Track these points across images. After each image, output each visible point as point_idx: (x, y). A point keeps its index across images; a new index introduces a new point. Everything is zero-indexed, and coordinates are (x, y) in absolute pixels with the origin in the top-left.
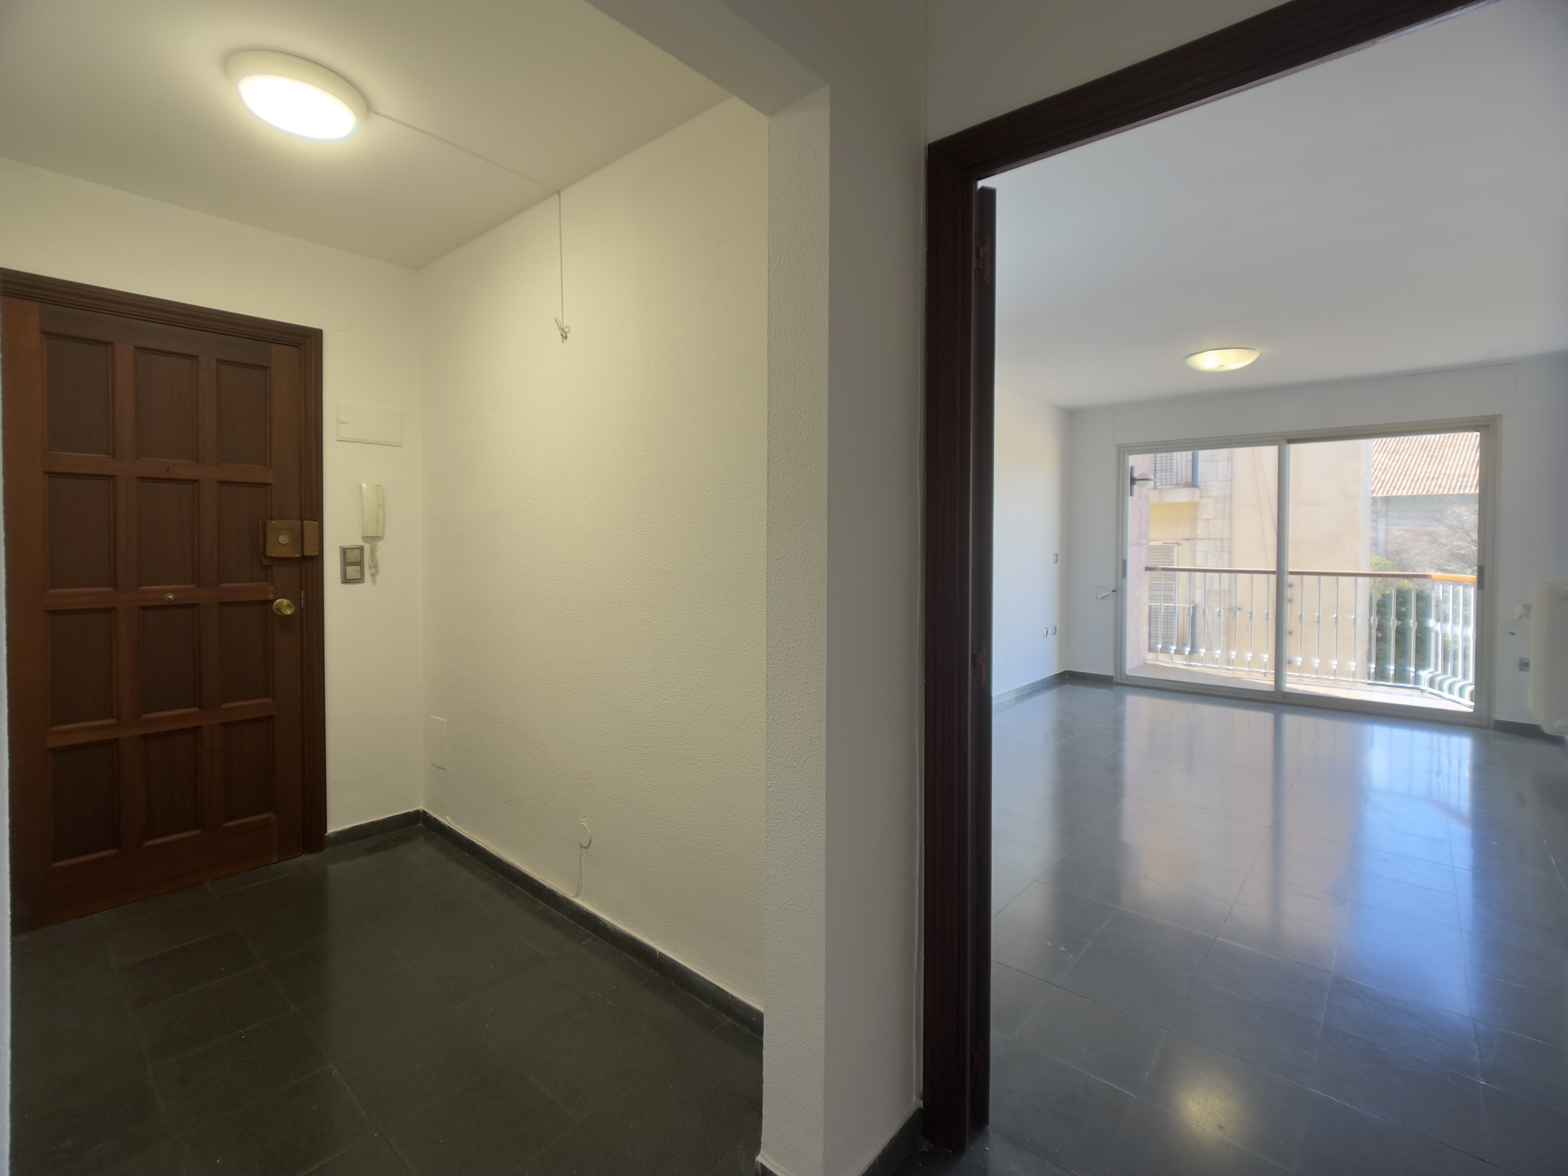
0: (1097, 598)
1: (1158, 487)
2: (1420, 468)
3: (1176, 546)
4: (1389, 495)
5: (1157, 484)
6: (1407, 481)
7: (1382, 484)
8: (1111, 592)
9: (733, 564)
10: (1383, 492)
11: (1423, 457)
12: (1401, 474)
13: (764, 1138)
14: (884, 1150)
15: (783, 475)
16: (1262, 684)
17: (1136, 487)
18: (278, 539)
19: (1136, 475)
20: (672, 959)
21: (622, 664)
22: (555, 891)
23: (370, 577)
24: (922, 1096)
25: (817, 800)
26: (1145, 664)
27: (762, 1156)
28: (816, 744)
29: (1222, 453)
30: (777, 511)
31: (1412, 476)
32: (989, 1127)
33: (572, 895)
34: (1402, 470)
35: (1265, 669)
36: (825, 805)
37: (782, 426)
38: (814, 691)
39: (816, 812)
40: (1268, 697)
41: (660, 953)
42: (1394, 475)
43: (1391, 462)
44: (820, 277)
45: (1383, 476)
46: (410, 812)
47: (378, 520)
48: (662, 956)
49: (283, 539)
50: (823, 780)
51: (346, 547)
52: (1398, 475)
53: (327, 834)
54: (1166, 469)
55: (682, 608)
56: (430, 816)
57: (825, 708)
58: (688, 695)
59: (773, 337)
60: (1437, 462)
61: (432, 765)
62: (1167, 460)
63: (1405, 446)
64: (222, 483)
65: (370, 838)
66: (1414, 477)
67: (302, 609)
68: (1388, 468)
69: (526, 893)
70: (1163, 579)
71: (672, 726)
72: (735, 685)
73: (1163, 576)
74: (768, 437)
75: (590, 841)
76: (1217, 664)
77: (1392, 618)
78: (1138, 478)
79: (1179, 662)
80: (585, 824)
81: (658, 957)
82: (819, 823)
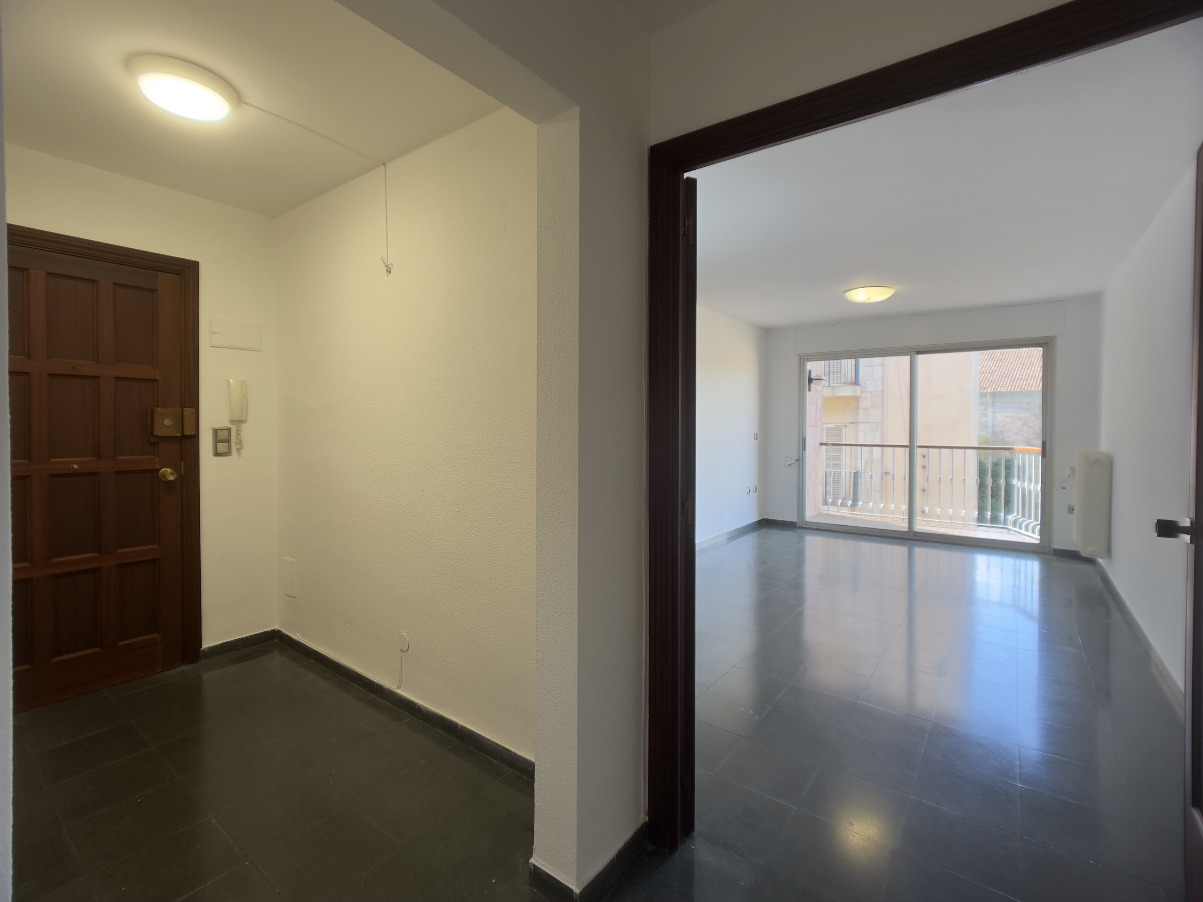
0: (785, 465)
1: (831, 385)
2: (1016, 372)
3: (844, 427)
4: (995, 391)
5: (831, 383)
6: (1007, 381)
7: (990, 383)
8: (795, 461)
9: (515, 440)
10: (991, 389)
11: (1017, 364)
12: (1003, 376)
13: (535, 846)
14: (620, 851)
15: (548, 376)
16: (901, 526)
17: (812, 385)
18: (163, 422)
19: (813, 376)
20: (470, 730)
21: (433, 514)
22: (382, 685)
23: (236, 451)
24: (648, 813)
25: (571, 603)
26: (820, 513)
27: (534, 859)
28: (571, 564)
29: (877, 361)
30: (543, 402)
31: (1010, 378)
32: (694, 833)
33: (395, 688)
34: (1004, 373)
35: (903, 516)
36: (577, 607)
37: (547, 342)
38: (570, 527)
39: (571, 612)
40: (904, 535)
41: (461, 725)
42: (998, 377)
43: (996, 367)
44: (573, 239)
45: (991, 378)
46: (267, 631)
47: (242, 408)
48: (463, 728)
49: (167, 422)
50: (575, 589)
51: (217, 428)
52: (1001, 376)
53: (201, 649)
54: (837, 372)
55: (477, 472)
56: (284, 634)
57: (577, 539)
58: (481, 536)
59: (541, 279)
60: (1027, 368)
61: (285, 594)
62: (837, 365)
63: (1006, 356)
64: (117, 378)
65: (236, 652)
66: (1011, 378)
67: (182, 476)
68: (994, 371)
69: (359, 688)
70: (832, 452)
71: (470, 559)
72: (516, 528)
73: (832, 450)
74: (537, 349)
75: (409, 647)
76: (870, 513)
77: (989, 478)
78: (814, 378)
79: (845, 512)
80: (404, 634)
81: (460, 729)
82: (573, 619)
